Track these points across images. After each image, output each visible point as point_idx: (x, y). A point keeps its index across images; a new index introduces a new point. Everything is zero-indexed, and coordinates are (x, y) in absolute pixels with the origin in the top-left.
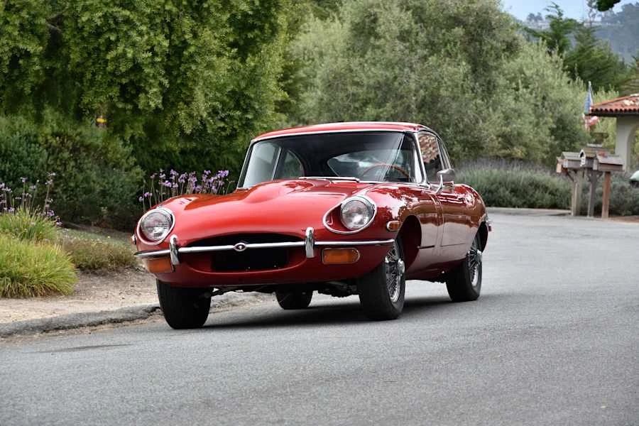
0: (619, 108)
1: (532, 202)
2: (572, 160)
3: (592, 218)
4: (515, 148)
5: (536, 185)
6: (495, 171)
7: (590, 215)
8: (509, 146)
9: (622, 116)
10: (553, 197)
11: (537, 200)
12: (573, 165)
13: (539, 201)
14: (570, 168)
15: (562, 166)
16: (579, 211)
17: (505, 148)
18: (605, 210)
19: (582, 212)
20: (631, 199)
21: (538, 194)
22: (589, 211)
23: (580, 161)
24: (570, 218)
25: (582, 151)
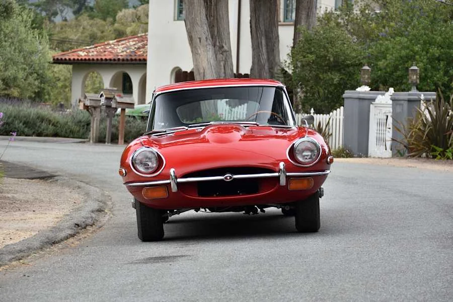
0: (76, 58)
1: (39, 131)
2: (93, 100)
3: (110, 144)
4: (12, 89)
5: (42, 119)
6: (11, 108)
7: (108, 143)
8: (8, 88)
9: (79, 64)
10: (55, 127)
11: (44, 130)
12: (93, 104)
13: (45, 131)
14: (90, 106)
15: (84, 104)
16: (97, 140)
17: (5, 89)
18: (121, 139)
19: (101, 140)
20: (135, 130)
21: (44, 125)
22: (107, 139)
23: (100, 100)
24: (90, 145)
25: (102, 92)
